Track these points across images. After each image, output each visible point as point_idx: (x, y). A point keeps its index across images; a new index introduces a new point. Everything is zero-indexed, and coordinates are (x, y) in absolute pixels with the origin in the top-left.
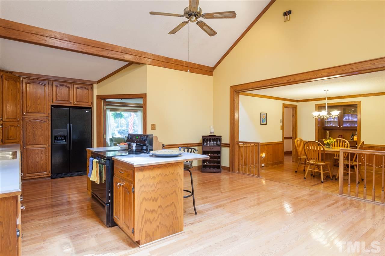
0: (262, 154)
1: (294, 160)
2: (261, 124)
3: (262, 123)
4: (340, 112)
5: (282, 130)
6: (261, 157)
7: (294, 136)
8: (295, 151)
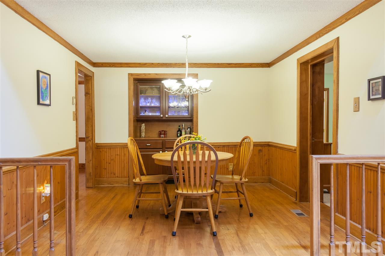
0: (42, 188)
1: (90, 185)
2: (39, 103)
3: (41, 102)
4: (211, 81)
5: (75, 121)
6: (40, 196)
7: (90, 135)
8: (91, 165)
